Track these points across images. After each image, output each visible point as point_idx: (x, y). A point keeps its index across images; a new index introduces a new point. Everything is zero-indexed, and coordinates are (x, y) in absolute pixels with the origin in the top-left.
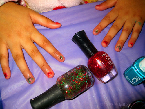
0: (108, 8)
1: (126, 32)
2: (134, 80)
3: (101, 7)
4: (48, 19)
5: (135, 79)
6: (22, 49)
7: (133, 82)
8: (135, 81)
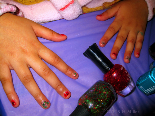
0: (109, 18)
1: (132, 43)
2: (149, 90)
3: (103, 18)
4: (52, 31)
5: (152, 89)
6: (29, 68)
7: (148, 91)
8: (151, 90)
